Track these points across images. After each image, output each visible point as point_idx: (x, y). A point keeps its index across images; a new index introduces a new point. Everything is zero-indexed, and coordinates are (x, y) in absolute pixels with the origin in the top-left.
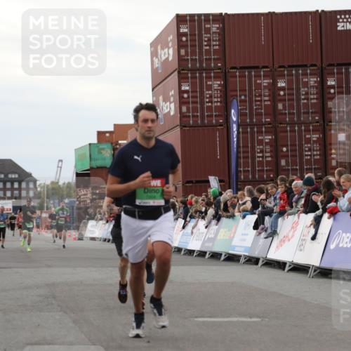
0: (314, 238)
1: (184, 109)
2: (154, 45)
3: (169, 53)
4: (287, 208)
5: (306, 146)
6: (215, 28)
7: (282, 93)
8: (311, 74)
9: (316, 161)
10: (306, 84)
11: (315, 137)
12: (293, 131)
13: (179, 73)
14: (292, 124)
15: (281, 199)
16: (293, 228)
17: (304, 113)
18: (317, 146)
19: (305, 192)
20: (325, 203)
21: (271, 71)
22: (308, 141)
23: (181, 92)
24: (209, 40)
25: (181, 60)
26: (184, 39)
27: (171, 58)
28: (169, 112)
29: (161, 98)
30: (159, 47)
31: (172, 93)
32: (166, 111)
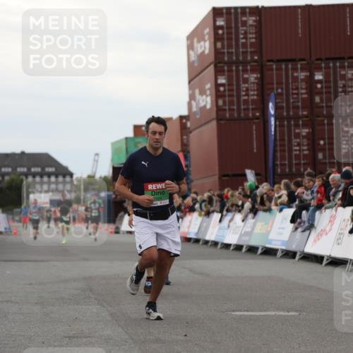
0: (351, 231)
1: (220, 102)
2: (190, 38)
3: (205, 47)
6: (251, 20)
7: (319, 86)
8: (348, 67)
10: (343, 77)
12: (330, 124)
13: (215, 66)
14: (329, 117)
16: (330, 221)
19: (343, 185)
21: (308, 63)
24: (246, 33)
25: (217, 53)
26: (220, 32)
27: (207, 52)
28: (205, 106)
29: (197, 91)
30: (195, 40)
31: (208, 86)
32: (202, 104)
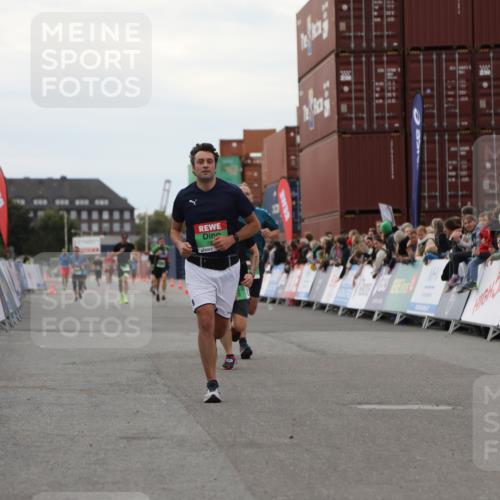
1: (344, 108)
2: (302, 16)
3: (323, 28)
7: (485, 85)
13: (337, 56)
15: (481, 236)
16: (499, 277)
21: (470, 52)
23: (340, 84)
24: (381, 9)
25: (340, 37)
26: (345, 7)
27: (325, 36)
28: (322, 113)
29: (311, 92)
30: (309, 19)
31: (327, 85)
32: (318, 111)
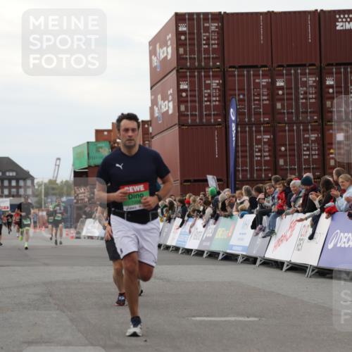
0: (311, 237)
1: (183, 108)
2: (153, 43)
3: (168, 52)
4: (285, 207)
5: (305, 146)
6: (214, 26)
7: (280, 92)
8: (310, 74)
9: (314, 161)
10: (305, 84)
11: (313, 136)
12: (291, 130)
13: (177, 71)
14: (291, 123)
15: (279, 198)
16: (291, 227)
17: (303, 112)
18: (315, 146)
19: (303, 191)
20: (322, 203)
21: (270, 70)
22: (307, 140)
23: (179, 91)
24: (208, 39)
26: (183, 37)
27: (169, 57)
28: (167, 111)
29: (159, 97)
30: (158, 46)
31: (171, 91)
32: (164, 110)
